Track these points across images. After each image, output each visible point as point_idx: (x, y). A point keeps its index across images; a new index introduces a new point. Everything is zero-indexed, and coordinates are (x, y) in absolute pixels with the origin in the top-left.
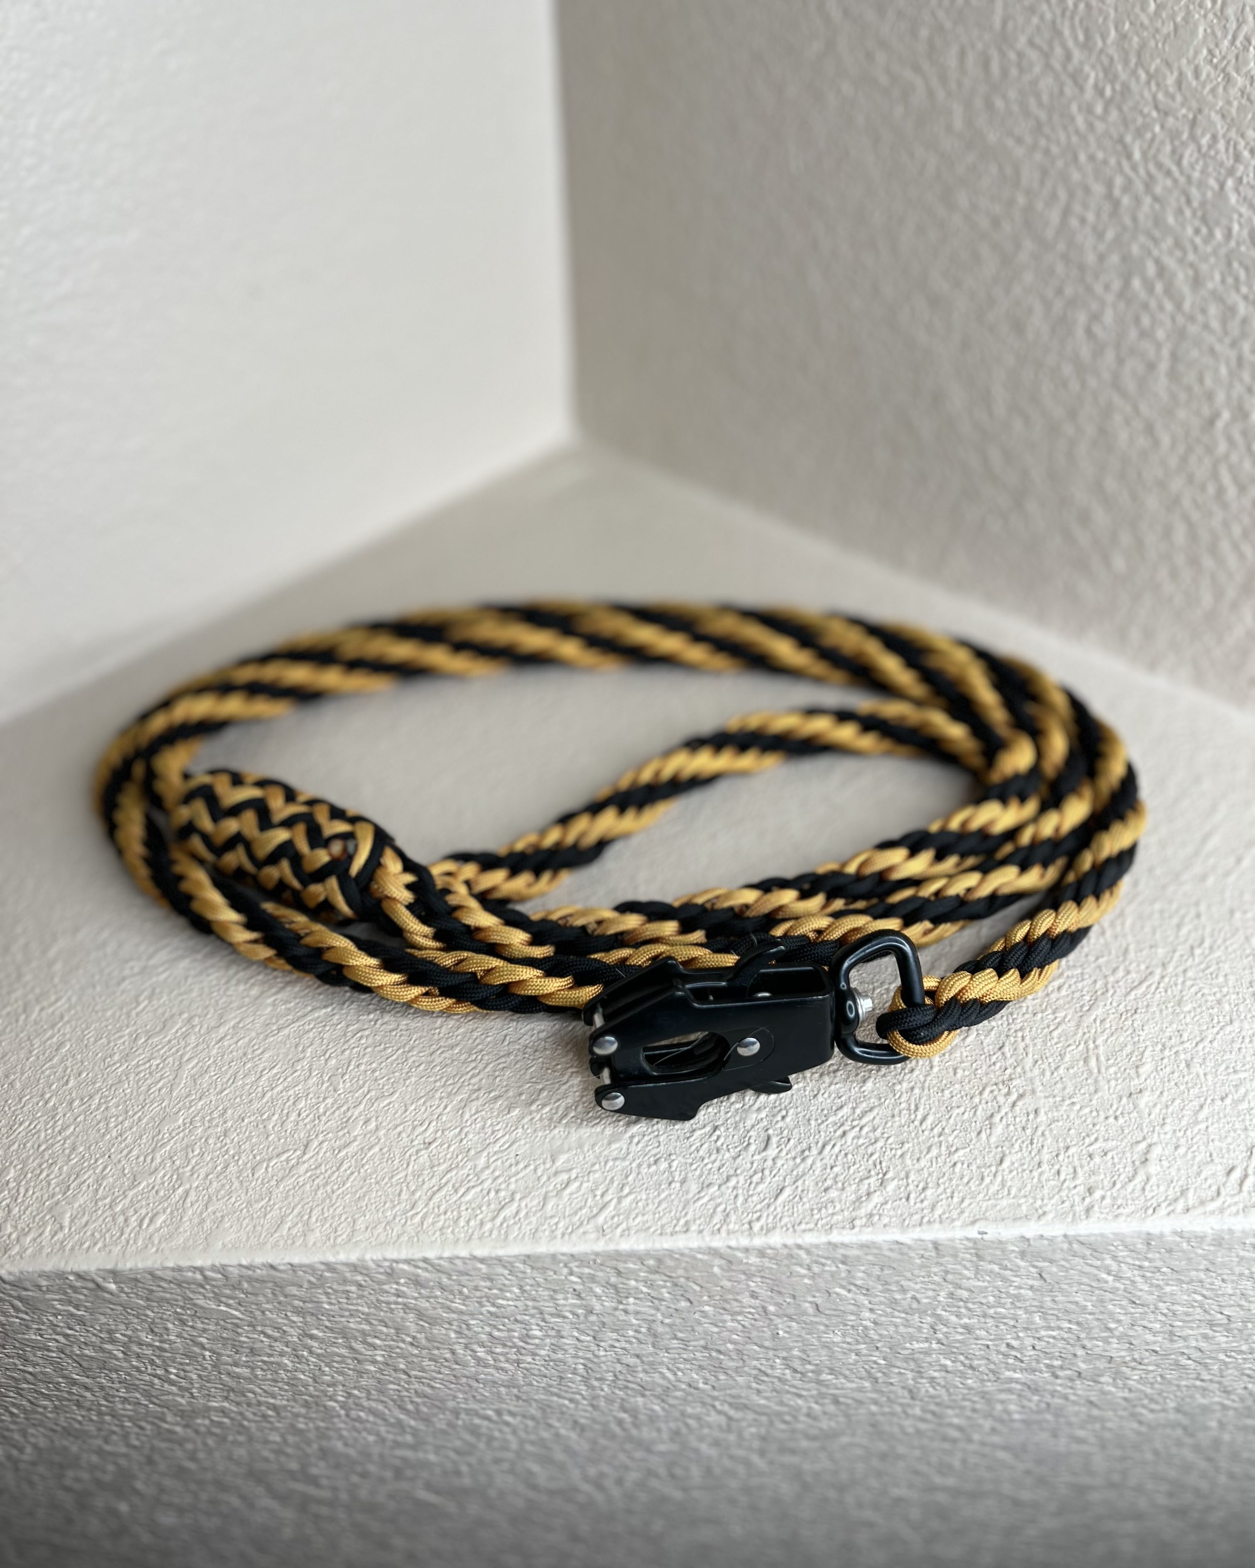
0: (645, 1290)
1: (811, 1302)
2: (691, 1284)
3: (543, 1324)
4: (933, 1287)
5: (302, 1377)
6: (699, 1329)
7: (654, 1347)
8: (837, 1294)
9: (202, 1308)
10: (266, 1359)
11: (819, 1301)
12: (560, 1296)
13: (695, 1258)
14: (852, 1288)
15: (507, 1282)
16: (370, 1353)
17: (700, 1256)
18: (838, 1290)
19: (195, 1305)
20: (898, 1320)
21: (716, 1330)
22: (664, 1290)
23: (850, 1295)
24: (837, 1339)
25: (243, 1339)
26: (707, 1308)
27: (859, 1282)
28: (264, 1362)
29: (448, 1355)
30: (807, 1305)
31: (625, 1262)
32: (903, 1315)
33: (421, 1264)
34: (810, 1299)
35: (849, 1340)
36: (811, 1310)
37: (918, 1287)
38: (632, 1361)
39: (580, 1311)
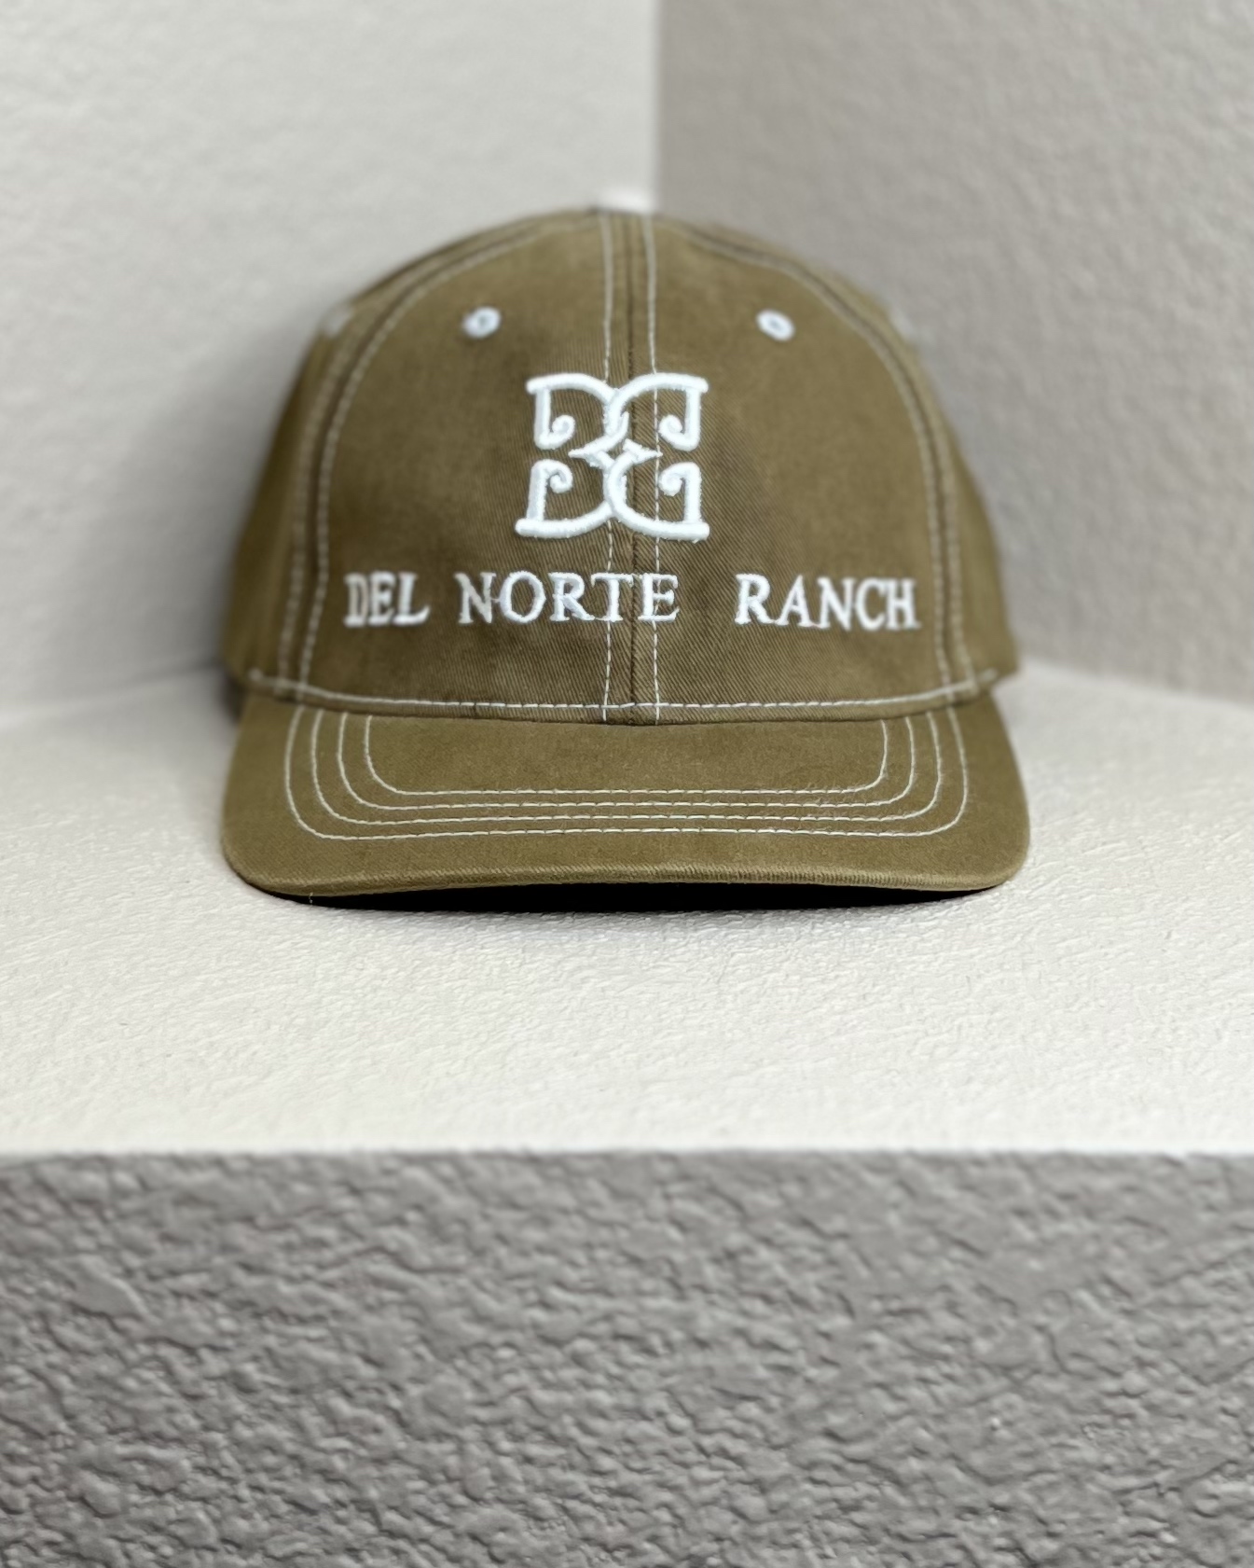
0: (780, 1271)
1: (1041, 1329)
2: (854, 1258)
3: (615, 1370)
4: (1232, 1299)
5: (201, 1516)
6: (863, 1399)
7: (790, 1459)
8: (1083, 1306)
9: (87, 1277)
10: (153, 1451)
11: (1057, 1326)
12: (648, 1284)
13: (861, 1184)
14: (1106, 1291)
15: (570, 1234)
16: (325, 1443)
17: (870, 1178)
18: (1084, 1296)
19: (77, 1267)
20: (1186, 1402)
21: (891, 1407)
22: (811, 1277)
23: (1101, 1313)
24: (1090, 1454)
25: (131, 1383)
26: (876, 1338)
27: (1117, 1274)
28: (146, 1460)
29: (453, 1461)
30: (1038, 1340)
31: (753, 1184)
32: (1193, 1386)
33: (447, 1170)
34: (1042, 1319)
35: (1109, 1459)
36: (1043, 1356)
37: (1209, 1295)
38: (753, 1503)
39: (677, 1335)
